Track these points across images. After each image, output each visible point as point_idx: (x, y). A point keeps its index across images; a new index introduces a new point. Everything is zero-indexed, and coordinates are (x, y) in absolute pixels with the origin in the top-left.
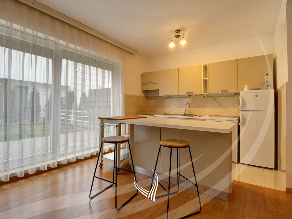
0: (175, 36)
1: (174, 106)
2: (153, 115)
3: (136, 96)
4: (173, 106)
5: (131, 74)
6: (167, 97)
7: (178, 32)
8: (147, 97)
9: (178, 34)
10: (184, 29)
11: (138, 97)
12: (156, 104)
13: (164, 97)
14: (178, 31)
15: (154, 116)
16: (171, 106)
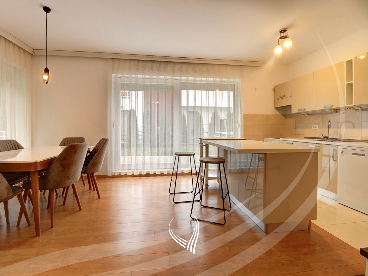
0: (280, 38)
1: (317, 126)
2: (279, 138)
3: (263, 115)
4: (315, 126)
5: (256, 90)
6: (306, 114)
7: (284, 32)
8: (285, 116)
9: (284, 34)
10: (290, 26)
11: (268, 116)
12: (296, 124)
13: (303, 114)
14: (283, 30)
15: (281, 139)
16: (313, 126)
